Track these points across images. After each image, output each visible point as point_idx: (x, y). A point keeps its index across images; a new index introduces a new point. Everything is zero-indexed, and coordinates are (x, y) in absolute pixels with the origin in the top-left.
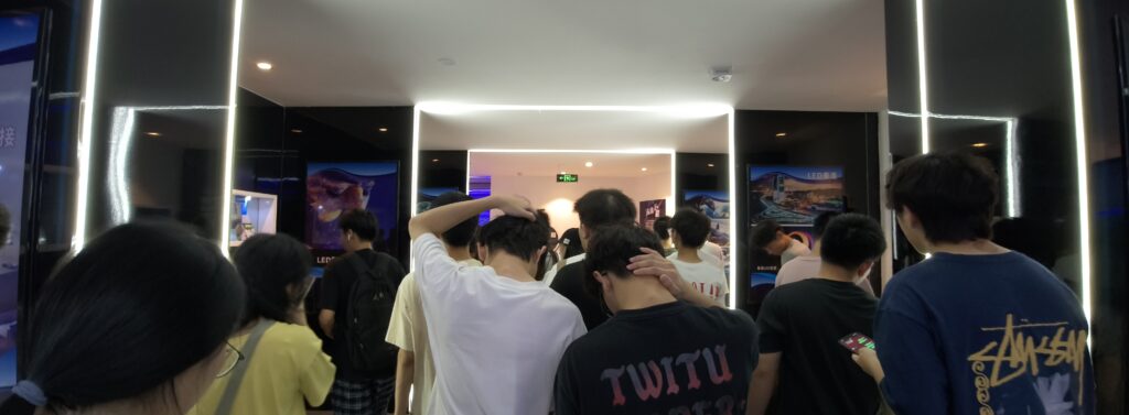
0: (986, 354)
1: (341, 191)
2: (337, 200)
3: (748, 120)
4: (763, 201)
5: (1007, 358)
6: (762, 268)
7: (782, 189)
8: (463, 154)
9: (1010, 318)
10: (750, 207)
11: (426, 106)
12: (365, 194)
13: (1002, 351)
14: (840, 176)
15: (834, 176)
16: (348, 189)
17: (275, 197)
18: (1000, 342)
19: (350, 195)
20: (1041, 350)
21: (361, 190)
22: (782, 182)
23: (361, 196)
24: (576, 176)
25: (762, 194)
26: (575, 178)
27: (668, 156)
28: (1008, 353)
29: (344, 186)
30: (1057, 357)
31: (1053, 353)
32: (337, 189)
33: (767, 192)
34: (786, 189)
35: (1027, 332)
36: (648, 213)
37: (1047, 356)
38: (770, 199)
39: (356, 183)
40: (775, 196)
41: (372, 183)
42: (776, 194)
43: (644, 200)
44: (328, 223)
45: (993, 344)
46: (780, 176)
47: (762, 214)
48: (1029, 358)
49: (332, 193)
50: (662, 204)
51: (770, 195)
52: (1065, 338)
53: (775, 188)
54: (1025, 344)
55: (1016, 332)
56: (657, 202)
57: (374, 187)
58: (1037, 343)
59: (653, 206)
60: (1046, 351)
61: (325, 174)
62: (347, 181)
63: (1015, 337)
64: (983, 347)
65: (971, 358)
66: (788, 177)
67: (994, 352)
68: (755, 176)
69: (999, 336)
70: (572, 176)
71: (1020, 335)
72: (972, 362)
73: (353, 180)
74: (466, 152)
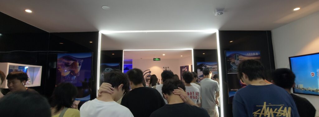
0: (258, 112)
1: (70, 64)
2: (69, 67)
3: (224, 34)
4: (231, 64)
5: (263, 114)
6: (233, 90)
7: (238, 59)
8: (121, 52)
9: (265, 103)
10: (226, 66)
11: (104, 31)
12: (79, 65)
13: (262, 112)
14: (259, 54)
15: (257, 54)
16: (73, 63)
17: (41, 67)
18: (261, 110)
19: (74, 66)
20: (275, 112)
21: (78, 64)
22: (238, 57)
23: (78, 66)
24: (160, 59)
25: (231, 62)
26: (159, 59)
27: (190, 51)
28: (263, 112)
29: (72, 62)
30: (280, 114)
31: (278, 113)
32: (68, 63)
33: (233, 61)
34: (240, 59)
35: (270, 107)
36: (183, 70)
37: (277, 114)
38: (234, 63)
39: (76, 61)
40: (236, 62)
41: (82, 61)
42: (236, 61)
43: (181, 66)
44: (65, 77)
45: (260, 110)
46: (237, 55)
47: (231, 69)
48: (271, 114)
49: (67, 65)
50: (187, 67)
51: (234, 62)
52: (283, 109)
53: (236, 59)
54: (269, 110)
55: (267, 107)
56: (186, 66)
57: (83, 62)
58: (273, 110)
59: (184, 68)
60: (276, 112)
61: (64, 58)
62: (73, 60)
63: (266, 109)
64: (257, 111)
65: (254, 113)
66: (240, 55)
67: (260, 112)
68: (228, 55)
69: (261, 108)
70: (158, 59)
71: (268, 108)
72: (254, 114)
73: (75, 60)
74: (122, 51)
